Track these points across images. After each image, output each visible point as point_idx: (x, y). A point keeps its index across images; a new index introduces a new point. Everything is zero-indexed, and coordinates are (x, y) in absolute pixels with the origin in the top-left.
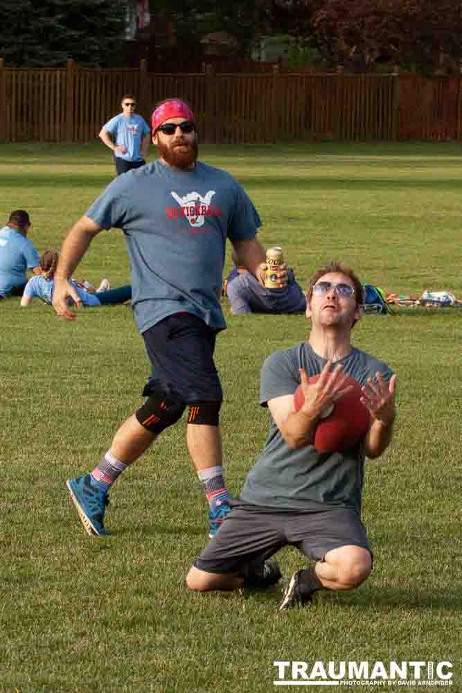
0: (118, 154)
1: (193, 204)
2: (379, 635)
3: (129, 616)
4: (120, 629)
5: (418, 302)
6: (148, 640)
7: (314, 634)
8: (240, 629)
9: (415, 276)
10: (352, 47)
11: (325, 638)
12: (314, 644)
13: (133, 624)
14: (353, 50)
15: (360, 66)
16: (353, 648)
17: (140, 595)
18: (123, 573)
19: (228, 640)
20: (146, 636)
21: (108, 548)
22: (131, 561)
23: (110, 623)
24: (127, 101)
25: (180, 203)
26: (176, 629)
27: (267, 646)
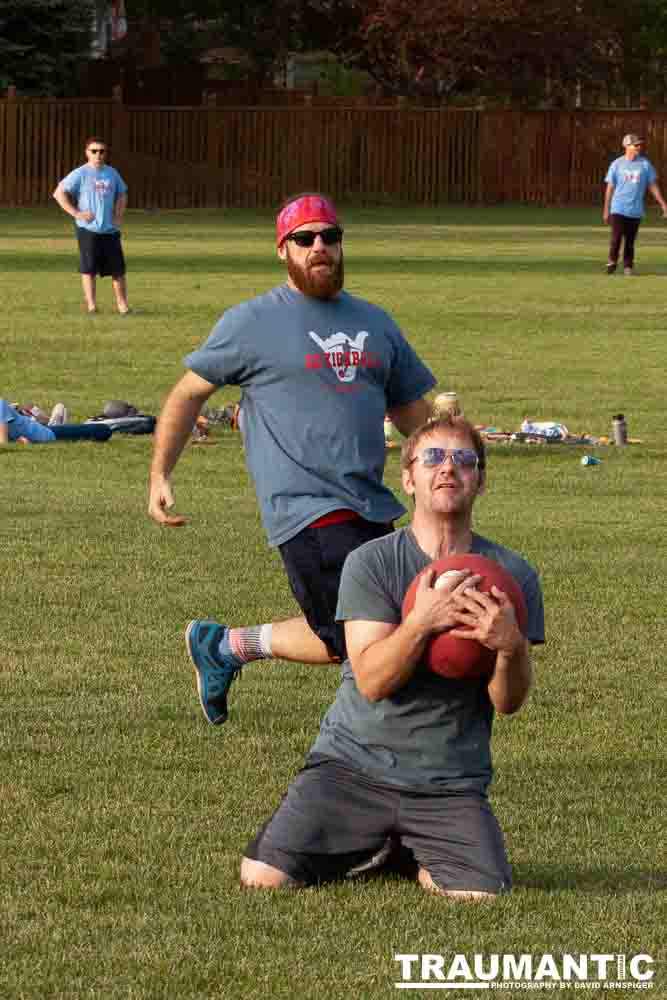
0: (81, 223)
1: (340, 349)
2: (459, 917)
3: (97, 888)
4: (84, 908)
5: (513, 437)
6: (123, 924)
7: (365, 914)
8: (257, 908)
9: (510, 400)
10: (419, 69)
11: (380, 921)
12: (364, 930)
13: (103, 900)
14: (421, 71)
15: (429, 96)
16: (421, 935)
17: (113, 860)
18: (88, 827)
19: (240, 923)
20: (122, 919)
21: (66, 791)
22: (101, 808)
23: (69, 900)
24: (94, 146)
25: (323, 347)
26: (164, 908)
27: (297, 933)
